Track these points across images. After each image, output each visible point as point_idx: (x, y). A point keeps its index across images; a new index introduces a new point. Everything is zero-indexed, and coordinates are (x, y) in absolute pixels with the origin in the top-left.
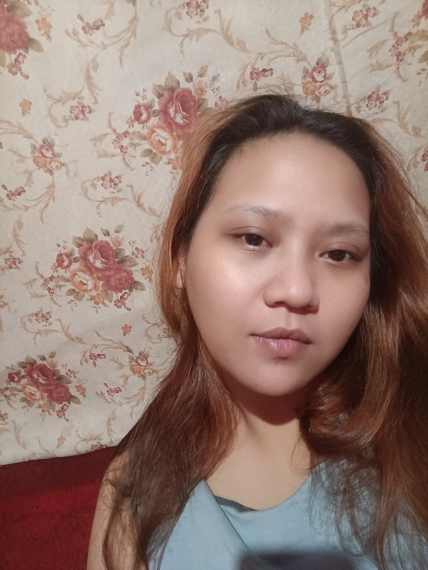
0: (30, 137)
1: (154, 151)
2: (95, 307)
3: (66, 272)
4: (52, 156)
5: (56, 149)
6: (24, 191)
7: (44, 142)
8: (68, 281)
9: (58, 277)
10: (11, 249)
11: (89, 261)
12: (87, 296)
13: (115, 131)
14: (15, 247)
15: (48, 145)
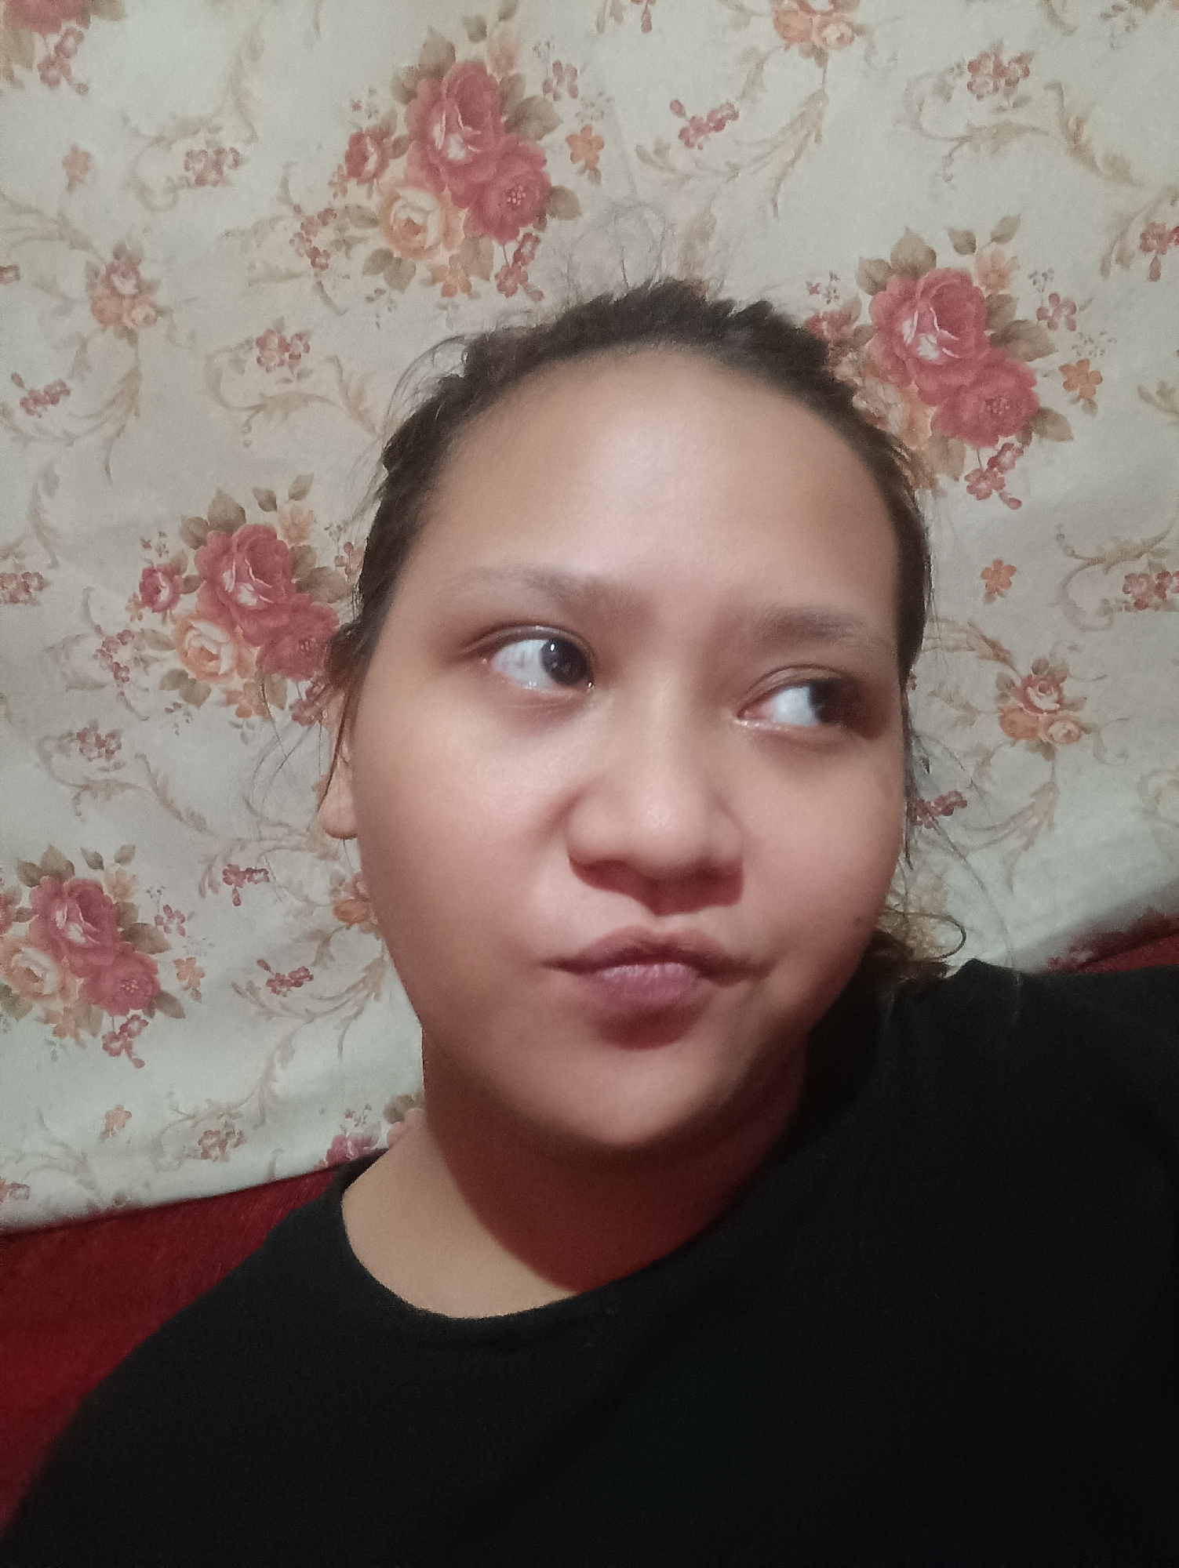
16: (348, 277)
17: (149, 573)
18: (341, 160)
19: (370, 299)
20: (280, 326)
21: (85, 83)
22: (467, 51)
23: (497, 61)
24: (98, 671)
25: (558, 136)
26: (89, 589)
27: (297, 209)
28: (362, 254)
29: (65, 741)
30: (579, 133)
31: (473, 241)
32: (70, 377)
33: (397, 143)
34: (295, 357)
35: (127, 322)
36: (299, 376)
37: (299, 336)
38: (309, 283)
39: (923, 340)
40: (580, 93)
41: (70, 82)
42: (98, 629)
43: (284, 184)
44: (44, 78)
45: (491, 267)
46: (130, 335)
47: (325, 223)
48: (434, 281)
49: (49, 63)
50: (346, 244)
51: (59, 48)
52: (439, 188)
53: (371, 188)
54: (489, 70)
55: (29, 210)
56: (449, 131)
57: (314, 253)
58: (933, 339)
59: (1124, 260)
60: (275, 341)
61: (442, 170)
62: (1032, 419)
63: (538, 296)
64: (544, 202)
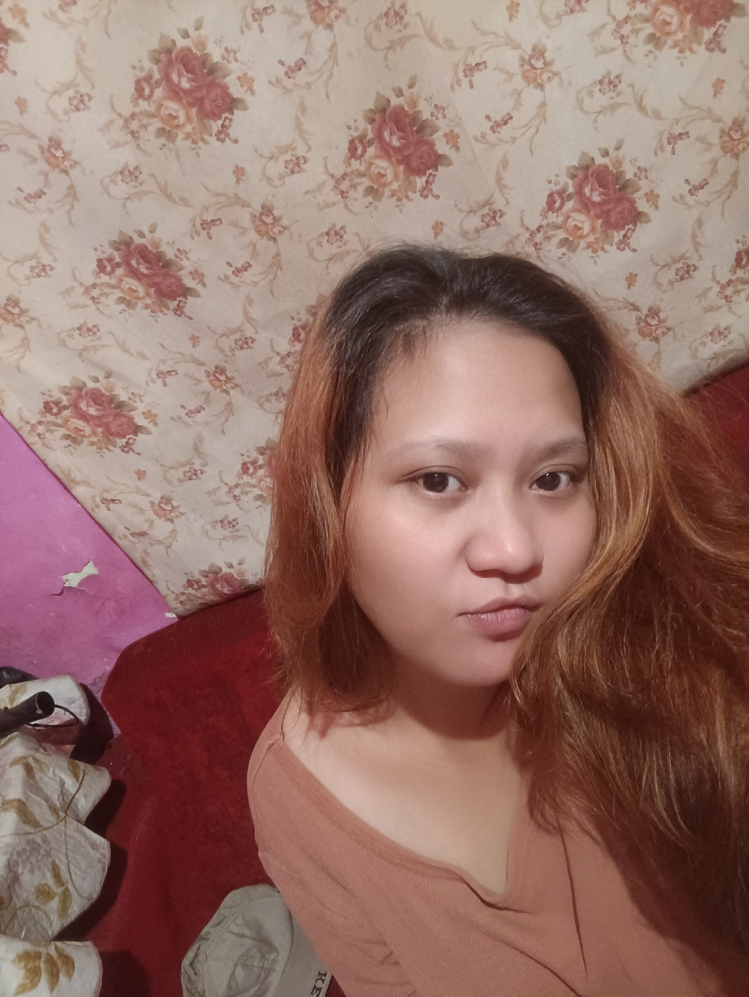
0: (517, 47)
1: (659, 35)
2: (593, 257)
3: (558, 216)
4: (542, 66)
5: (548, 56)
6: (512, 118)
7: (533, 50)
8: (560, 228)
9: (548, 225)
10: (492, 200)
11: (585, 195)
12: (583, 244)
13: (614, 18)
14: (497, 196)
15: (539, 52)
16: (357, 200)
17: (295, 329)
18: (347, 151)
19: (368, 207)
20: (334, 225)
21: (236, 138)
22: (395, 101)
23: (408, 104)
24: (279, 369)
25: (440, 134)
26: (272, 339)
27: (332, 176)
28: (361, 189)
29: (269, 397)
30: (448, 132)
31: (407, 178)
32: (251, 259)
33: (369, 141)
34: (341, 237)
35: (271, 234)
36: (344, 244)
37: (342, 228)
38: (342, 205)
39: (594, 194)
40: (447, 117)
41: (230, 139)
42: (278, 353)
43: (326, 166)
44: (218, 139)
45: (416, 188)
46: (274, 240)
47: (344, 180)
48: (393, 196)
49: (219, 133)
50: (354, 186)
51: (223, 126)
52: (389, 158)
53: (361, 161)
54: (406, 109)
55: (222, 194)
56: (391, 134)
57: (342, 192)
58: (597, 193)
59: (662, 149)
60: (332, 233)
61: (391, 151)
62: (636, 217)
63: (437, 197)
64: (436, 160)
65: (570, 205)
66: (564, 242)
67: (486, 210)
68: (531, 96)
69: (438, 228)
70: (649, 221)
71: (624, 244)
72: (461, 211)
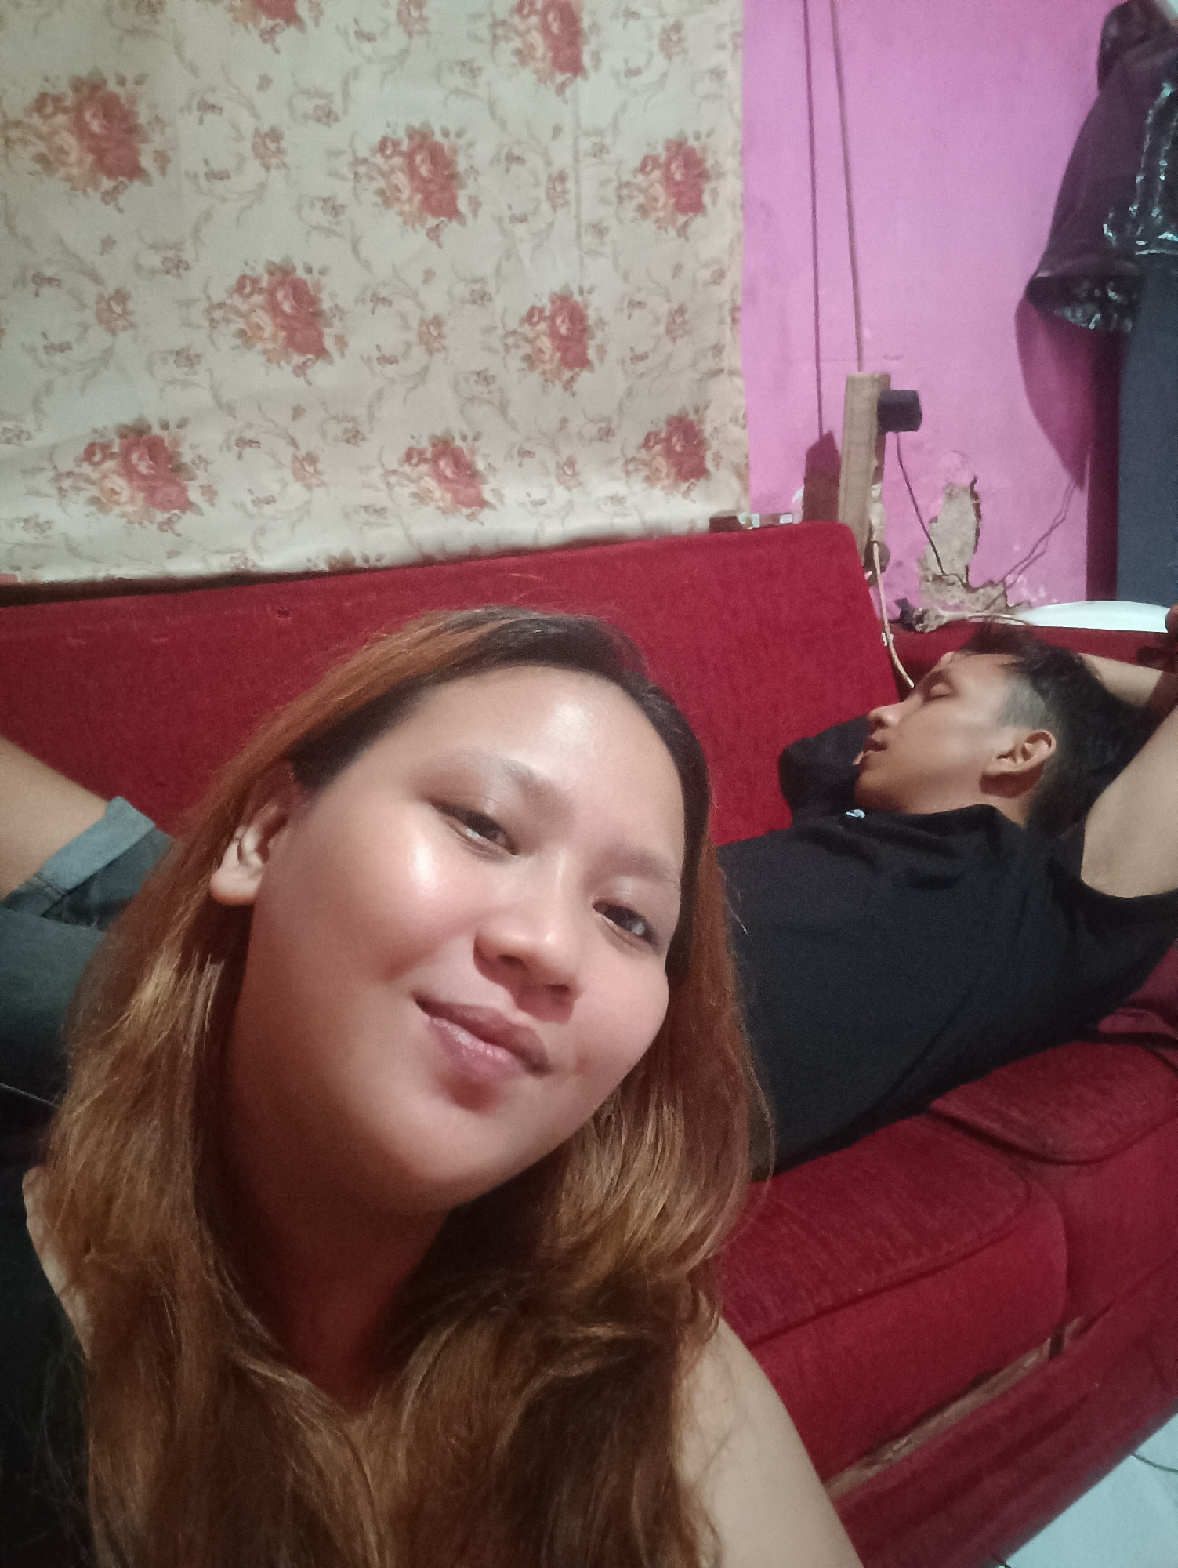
0: (256, 116)
1: (389, 195)
2: (266, 366)
3: (242, 302)
4: (275, 150)
5: (283, 145)
6: (229, 177)
7: (272, 131)
8: (242, 316)
9: (231, 305)
10: (181, 246)
11: (277, 298)
12: (260, 346)
13: (354, 152)
14: (188, 245)
15: (275, 135)
19: (31, 174)
22: (112, 87)
23: (127, 99)
25: (149, 147)
28: (32, 150)
30: (160, 151)
31: (93, 171)
39: (285, 302)
40: (165, 134)
45: (99, 187)
47: (16, 127)
48: (68, 180)
50: (24, 142)
52: (80, 138)
54: (122, 102)
56: (94, 117)
58: (288, 303)
59: (363, 301)
62: (321, 352)
63: (121, 211)
64: (135, 171)
65: (258, 299)
66: (242, 333)
67: (170, 254)
68: (254, 170)
69: (108, 244)
70: (331, 362)
71: (301, 370)
72: (141, 239)
